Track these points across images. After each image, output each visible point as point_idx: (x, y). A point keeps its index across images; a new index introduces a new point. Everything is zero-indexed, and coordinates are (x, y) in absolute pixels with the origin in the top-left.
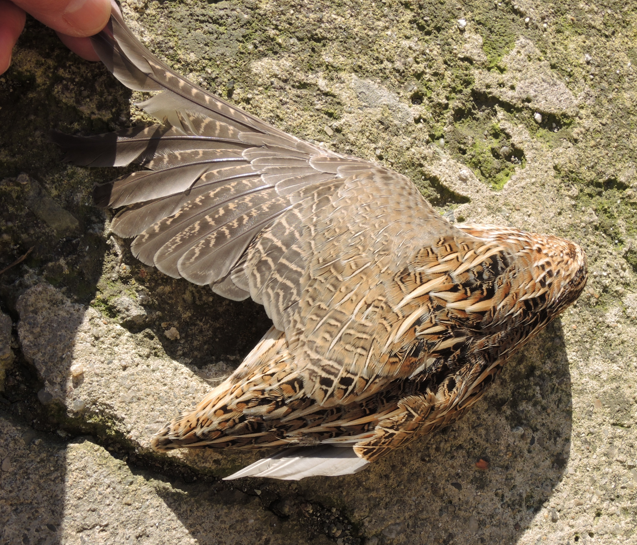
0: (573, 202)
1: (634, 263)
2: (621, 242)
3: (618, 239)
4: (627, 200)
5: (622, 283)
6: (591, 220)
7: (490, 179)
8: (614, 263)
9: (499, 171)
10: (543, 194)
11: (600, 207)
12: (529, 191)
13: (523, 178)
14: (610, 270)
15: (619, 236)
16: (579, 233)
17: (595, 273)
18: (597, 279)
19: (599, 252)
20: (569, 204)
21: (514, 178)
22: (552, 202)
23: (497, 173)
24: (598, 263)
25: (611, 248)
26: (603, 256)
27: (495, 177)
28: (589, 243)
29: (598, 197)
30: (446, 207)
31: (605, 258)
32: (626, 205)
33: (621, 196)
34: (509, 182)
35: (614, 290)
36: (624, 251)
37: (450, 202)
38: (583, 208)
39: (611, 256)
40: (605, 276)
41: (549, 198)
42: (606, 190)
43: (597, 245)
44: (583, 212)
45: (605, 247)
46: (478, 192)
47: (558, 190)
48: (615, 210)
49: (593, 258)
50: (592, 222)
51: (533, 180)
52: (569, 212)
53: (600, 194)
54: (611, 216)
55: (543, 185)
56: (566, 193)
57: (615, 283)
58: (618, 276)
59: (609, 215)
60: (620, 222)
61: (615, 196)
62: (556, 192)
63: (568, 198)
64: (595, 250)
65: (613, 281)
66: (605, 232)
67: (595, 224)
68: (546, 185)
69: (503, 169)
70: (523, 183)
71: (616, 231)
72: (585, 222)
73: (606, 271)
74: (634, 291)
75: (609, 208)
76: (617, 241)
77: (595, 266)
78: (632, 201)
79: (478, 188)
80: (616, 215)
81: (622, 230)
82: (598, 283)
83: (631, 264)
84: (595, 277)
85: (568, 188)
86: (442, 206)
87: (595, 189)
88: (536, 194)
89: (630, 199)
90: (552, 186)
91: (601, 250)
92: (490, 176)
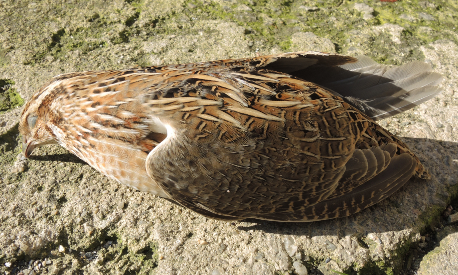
0: (58, 60)
1: (122, 41)
2: (102, 43)
3: (100, 45)
4: (73, 33)
5: (133, 50)
6: (77, 54)
7: (12, 106)
8: (116, 50)
9: (8, 99)
10: (42, 76)
11: (71, 48)
12: (35, 84)
13: (23, 85)
14: (121, 54)
15: (97, 43)
16: (83, 63)
17: (119, 62)
18: (124, 62)
19: (104, 56)
20: (58, 63)
21: (19, 90)
22: (51, 73)
23: (9, 100)
24: (112, 59)
25: (105, 49)
26: (108, 54)
27: (12, 103)
28: (94, 60)
29: (62, 48)
30: (19, 142)
31: (110, 54)
32: (76, 34)
33: (68, 35)
34: (20, 94)
35: (137, 55)
36: (110, 43)
37: (16, 137)
38: (66, 56)
39: (110, 51)
40: (124, 57)
41: (47, 73)
42: (59, 42)
43: (98, 56)
44: (69, 57)
45: (102, 52)
46: (17, 115)
47: (44, 67)
48: (77, 40)
49: (107, 60)
50: (79, 54)
51: (28, 79)
52: (65, 65)
53: (60, 46)
54: (81, 44)
55: (35, 74)
56: (48, 63)
57: (131, 54)
58: (128, 51)
59: (79, 45)
60: (87, 40)
61: (66, 39)
62: (45, 68)
63: (54, 63)
64: (101, 57)
65: (129, 54)
66: (90, 50)
67: (81, 53)
68: (37, 73)
69: (9, 96)
70: (27, 86)
71: (93, 44)
72: (77, 58)
73: (120, 56)
74: (142, 45)
75: (73, 44)
76: (101, 46)
77: (113, 61)
78: (75, 30)
79: (14, 115)
80: (81, 41)
81: (94, 40)
82: (127, 62)
83: (121, 42)
84: (122, 63)
85: (45, 61)
86: (17, 144)
87: (55, 47)
88: (40, 80)
89: (73, 31)
90: (39, 69)
91: (103, 55)
92: (10, 106)
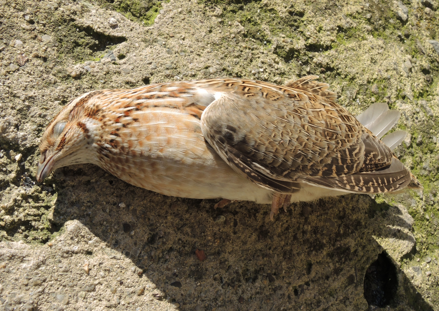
0: (220, 20)
1: (284, 56)
2: (269, 42)
3: (266, 40)
4: (265, 8)
5: (278, 74)
6: (239, 30)
7: (142, 17)
8: (267, 60)
9: (148, 9)
10: (191, 19)
11: (244, 19)
12: (178, 19)
13: (170, 10)
14: (265, 66)
15: (266, 38)
16: (231, 43)
17: (253, 72)
18: (257, 76)
19: (253, 54)
20: (216, 22)
21: (162, 12)
22: (201, 24)
23: (147, 11)
24: (254, 63)
25: (262, 49)
26: (257, 56)
27: (145, 15)
28: (241, 49)
29: (240, 11)
30: (107, 50)
31: (259, 57)
32: (266, 12)
33: (259, 6)
34: (159, 16)
35: (273, 81)
36: (273, 49)
37: (109, 45)
38: (230, 23)
39: (263, 55)
40: (263, 72)
41: (198, 21)
42: (246, 5)
43: (249, 49)
44: (230, 25)
45: (256, 49)
46: (131, 30)
47: (204, 13)
48: (258, 18)
49: (248, 60)
50: (240, 32)
51: (180, 10)
52: (218, 28)
53: (241, 8)
54: (256, 24)
55: (190, 12)
56: (212, 13)
57: (272, 75)
58: (273, 69)
59: (253, 23)
60: (263, 26)
61: (254, 8)
62: (203, 15)
63: (214, 18)
64: (249, 53)
65: (270, 74)
66: (254, 37)
67: (243, 32)
68: (193, 12)
69: (151, 7)
70: (171, 14)
71: (263, 34)
72: (234, 33)
73: (262, 67)
74: (290, 77)
75: (252, 17)
76: (265, 42)
77: (252, 66)
78: (269, 8)
79: (131, 27)
80: (259, 22)
81: (267, 32)
82: (258, 79)
83: (282, 57)
84: (254, 74)
85: (212, 9)
86: (103, 50)
87: (236, 5)
88: (186, 20)
89: (267, 6)
90: (198, 11)
91: (253, 52)
92: (141, 15)
